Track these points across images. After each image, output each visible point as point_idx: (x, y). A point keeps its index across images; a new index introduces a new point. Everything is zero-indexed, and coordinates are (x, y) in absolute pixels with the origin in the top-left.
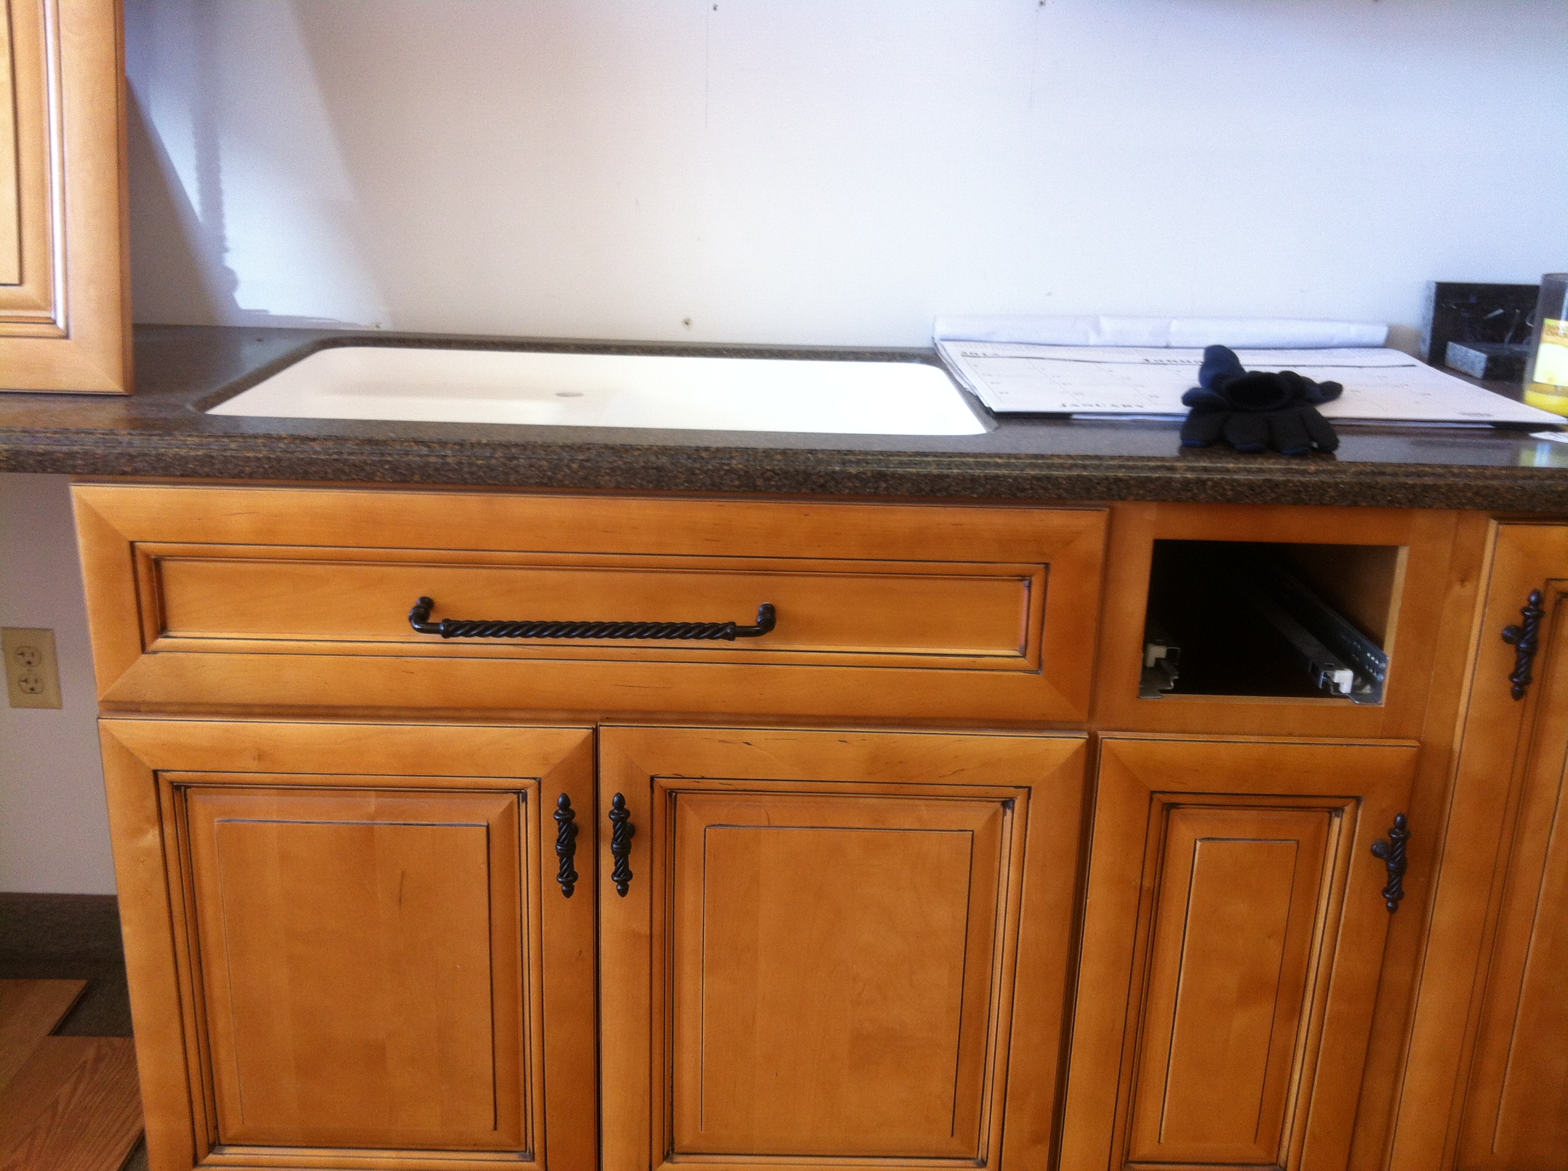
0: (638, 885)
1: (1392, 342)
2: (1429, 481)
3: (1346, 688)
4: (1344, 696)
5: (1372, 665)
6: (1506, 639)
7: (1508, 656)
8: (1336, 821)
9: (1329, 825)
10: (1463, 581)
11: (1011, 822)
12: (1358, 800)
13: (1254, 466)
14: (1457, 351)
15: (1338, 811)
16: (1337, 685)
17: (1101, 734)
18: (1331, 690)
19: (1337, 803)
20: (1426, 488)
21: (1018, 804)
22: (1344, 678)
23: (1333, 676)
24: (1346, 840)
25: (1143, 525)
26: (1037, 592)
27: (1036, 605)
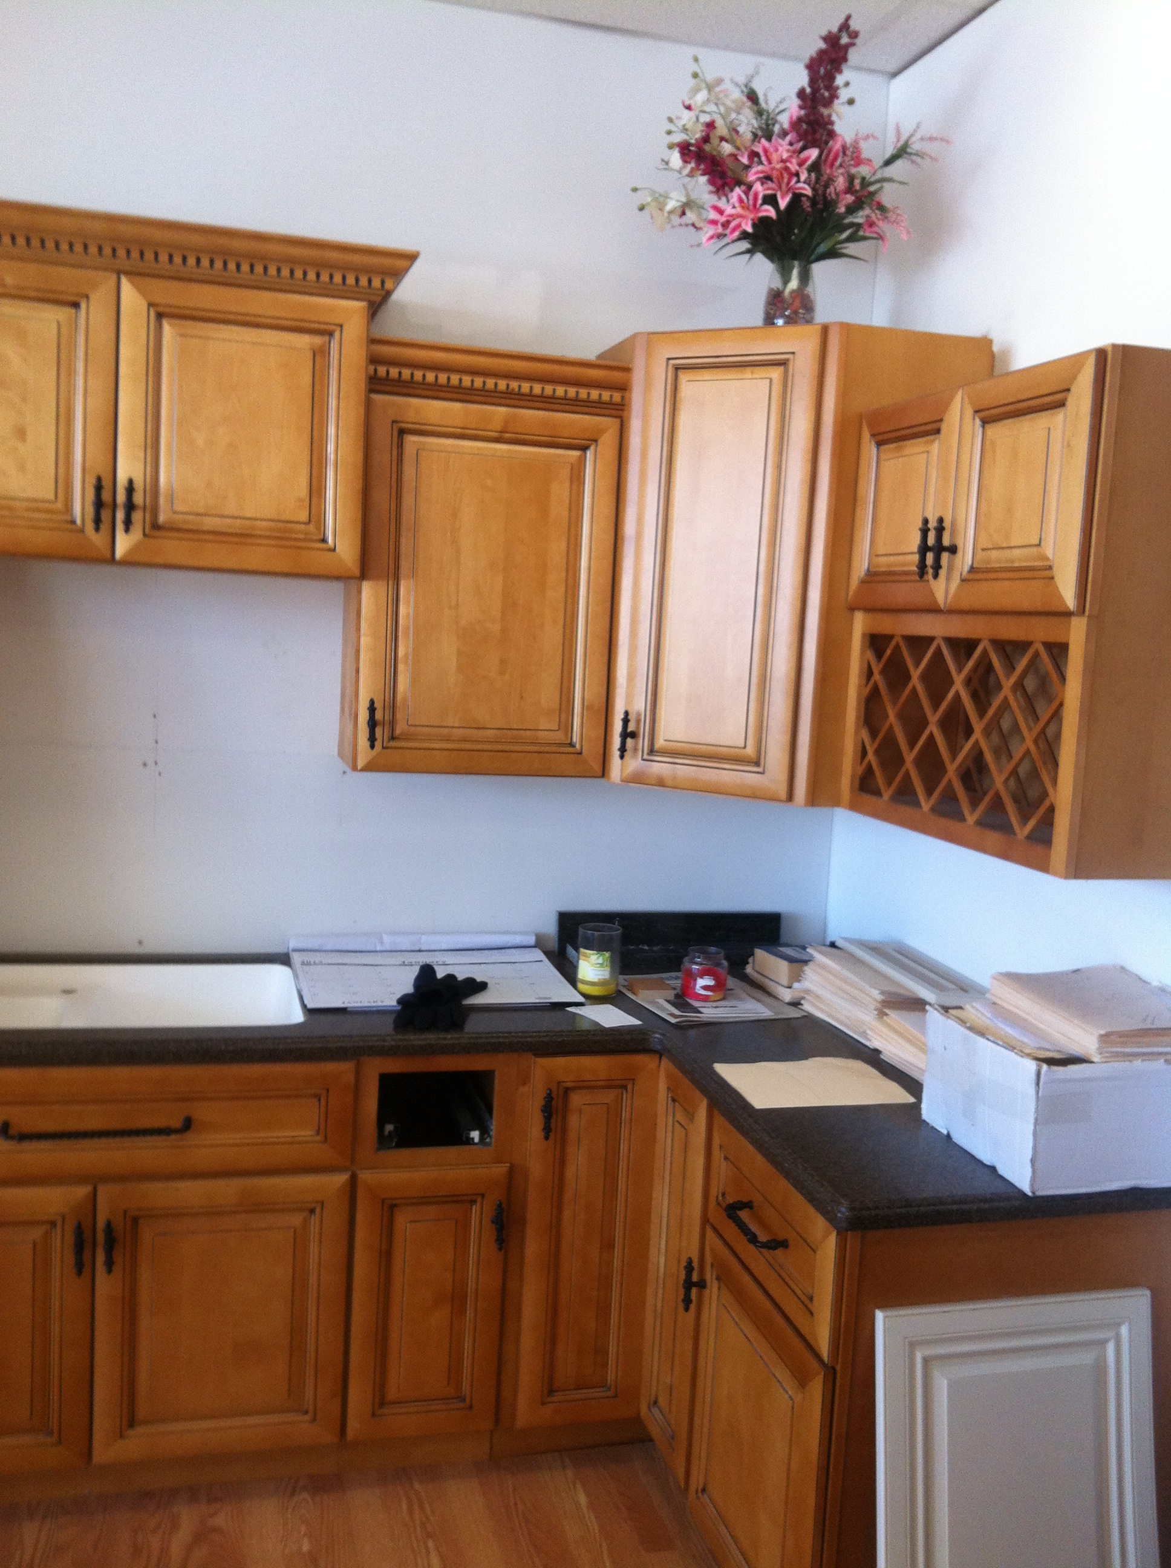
0: (117, 1269)
2: (501, 1040)
3: (477, 1140)
4: (476, 1144)
5: (488, 1128)
6: (543, 1111)
7: (541, 1118)
8: (474, 1207)
9: (471, 1209)
10: (524, 1084)
11: (315, 1220)
12: (483, 1195)
13: (423, 1037)
15: (473, 1202)
16: (472, 1139)
17: (358, 1172)
18: (469, 1141)
19: (474, 1198)
20: (500, 1043)
21: (318, 1211)
22: (475, 1135)
23: (469, 1134)
24: (479, 1217)
25: (375, 1068)
26: (323, 1102)
27: (323, 1109)
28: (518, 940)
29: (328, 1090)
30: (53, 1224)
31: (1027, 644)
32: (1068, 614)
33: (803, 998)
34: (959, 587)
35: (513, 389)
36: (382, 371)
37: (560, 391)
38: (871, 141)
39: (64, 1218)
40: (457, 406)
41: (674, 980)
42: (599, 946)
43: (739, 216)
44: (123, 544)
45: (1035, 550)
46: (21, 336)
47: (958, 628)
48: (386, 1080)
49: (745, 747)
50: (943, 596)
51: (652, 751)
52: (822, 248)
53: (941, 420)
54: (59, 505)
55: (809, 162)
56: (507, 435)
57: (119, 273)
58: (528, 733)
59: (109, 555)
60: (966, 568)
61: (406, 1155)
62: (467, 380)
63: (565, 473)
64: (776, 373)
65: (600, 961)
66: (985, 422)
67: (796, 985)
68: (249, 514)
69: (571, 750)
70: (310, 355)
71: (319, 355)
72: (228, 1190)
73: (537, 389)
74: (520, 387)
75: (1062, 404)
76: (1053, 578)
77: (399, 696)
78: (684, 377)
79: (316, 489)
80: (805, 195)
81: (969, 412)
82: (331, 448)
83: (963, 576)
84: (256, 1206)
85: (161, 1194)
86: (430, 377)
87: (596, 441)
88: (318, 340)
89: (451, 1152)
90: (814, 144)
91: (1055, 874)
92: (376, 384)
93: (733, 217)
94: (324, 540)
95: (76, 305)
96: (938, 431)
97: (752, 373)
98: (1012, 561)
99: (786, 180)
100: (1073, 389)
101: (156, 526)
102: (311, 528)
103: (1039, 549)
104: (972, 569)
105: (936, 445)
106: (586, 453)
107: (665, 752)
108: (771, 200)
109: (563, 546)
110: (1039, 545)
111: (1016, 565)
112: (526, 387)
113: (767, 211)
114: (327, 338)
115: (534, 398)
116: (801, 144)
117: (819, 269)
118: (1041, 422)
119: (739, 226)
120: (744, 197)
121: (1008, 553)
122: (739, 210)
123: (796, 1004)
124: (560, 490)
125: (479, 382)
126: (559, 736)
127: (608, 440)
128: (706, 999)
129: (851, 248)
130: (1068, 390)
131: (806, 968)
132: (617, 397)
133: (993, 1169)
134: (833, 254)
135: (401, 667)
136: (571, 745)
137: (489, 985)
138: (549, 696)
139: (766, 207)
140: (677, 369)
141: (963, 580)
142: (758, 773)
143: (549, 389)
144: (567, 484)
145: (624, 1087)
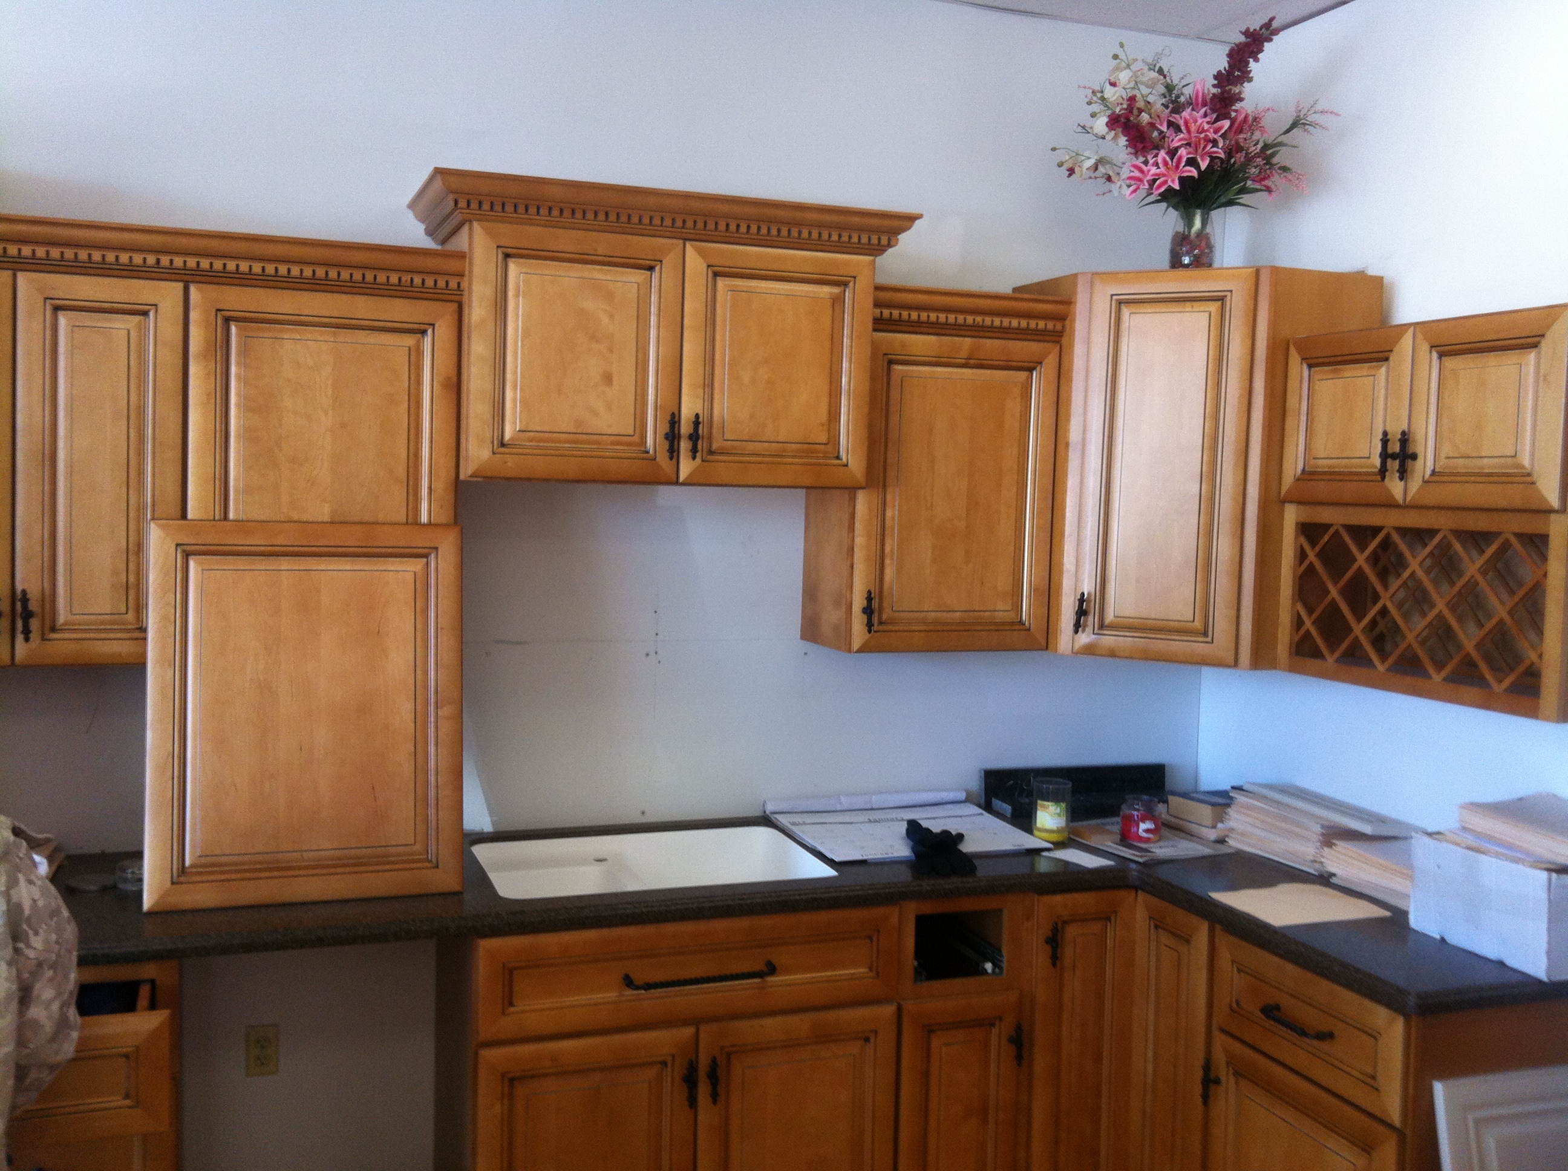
1: (968, 800)
3: (990, 971)
4: (990, 974)
5: (999, 960)
6: (1047, 943)
7: (1048, 949)
8: (993, 1030)
9: (991, 1031)
10: (1028, 919)
11: (869, 1048)
12: (1000, 1019)
14: (997, 804)
15: (993, 1025)
16: (986, 970)
17: (902, 1002)
18: (984, 972)
19: (993, 1021)
21: (872, 1039)
22: (989, 966)
23: (985, 966)
24: (998, 1037)
25: (911, 910)
26: (875, 943)
27: (875, 948)
28: (951, 796)
29: (878, 931)
30: (664, 1064)
31: (1495, 535)
32: (1552, 511)
33: (1227, 836)
34: (1421, 487)
35: (978, 323)
36: (886, 313)
37: (1015, 323)
38: (1271, 112)
39: (673, 1056)
40: (933, 338)
41: (1114, 825)
42: (1055, 798)
43: (1164, 175)
44: (686, 467)
45: (1509, 460)
46: (609, 297)
47: (1412, 520)
48: (920, 920)
49: (1194, 621)
50: (1402, 492)
51: (1102, 626)
52: (1223, 200)
53: (1392, 351)
54: (636, 439)
55: (1223, 131)
56: (972, 362)
57: (685, 240)
58: (987, 614)
59: (675, 479)
60: (1428, 472)
61: (937, 985)
62: (942, 317)
63: (1017, 391)
64: (1213, 307)
65: (1058, 811)
66: (1441, 355)
67: (1220, 825)
68: (781, 439)
69: (1021, 627)
70: (829, 304)
71: (837, 302)
72: (801, 1024)
73: (997, 322)
74: (983, 320)
75: (1535, 346)
76: (1533, 483)
77: (886, 586)
78: (1126, 311)
79: (834, 415)
80: (1218, 158)
81: (1424, 347)
82: (844, 380)
83: (1425, 479)
84: (824, 1037)
85: (749, 1030)
86: (914, 315)
87: (1041, 363)
88: (836, 290)
89: (970, 983)
90: (1226, 116)
91: (1547, 719)
92: (880, 324)
93: (1159, 175)
94: (838, 457)
95: (651, 269)
96: (1387, 359)
97: (1192, 307)
98: (1483, 468)
99: (1202, 146)
100: (1547, 335)
101: (711, 452)
102: (829, 448)
103: (1514, 459)
104: (1433, 473)
105: (1383, 370)
106: (1032, 374)
107: (1114, 627)
108: (1192, 162)
109: (1015, 452)
110: (1515, 456)
111: (1486, 471)
112: (988, 321)
113: (1190, 171)
114: (842, 288)
115: (995, 330)
116: (1215, 116)
117: (1216, 215)
118: (1511, 358)
119: (1165, 182)
120: (1168, 159)
121: (1478, 462)
122: (1163, 169)
123: (1221, 841)
124: (1013, 406)
125: (952, 318)
126: (1011, 616)
127: (1050, 362)
128: (1148, 840)
129: (1245, 198)
130: (1543, 336)
131: (1230, 811)
132: (1059, 327)
133: (1501, 964)
134: (1231, 203)
135: (888, 561)
136: (1021, 623)
137: (966, 837)
138: (1003, 582)
139: (1188, 168)
140: (1120, 303)
141: (1425, 482)
142: (1207, 642)
143: (1006, 322)
144: (1019, 399)
145: (1109, 919)
